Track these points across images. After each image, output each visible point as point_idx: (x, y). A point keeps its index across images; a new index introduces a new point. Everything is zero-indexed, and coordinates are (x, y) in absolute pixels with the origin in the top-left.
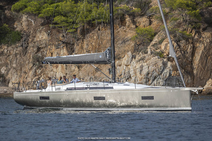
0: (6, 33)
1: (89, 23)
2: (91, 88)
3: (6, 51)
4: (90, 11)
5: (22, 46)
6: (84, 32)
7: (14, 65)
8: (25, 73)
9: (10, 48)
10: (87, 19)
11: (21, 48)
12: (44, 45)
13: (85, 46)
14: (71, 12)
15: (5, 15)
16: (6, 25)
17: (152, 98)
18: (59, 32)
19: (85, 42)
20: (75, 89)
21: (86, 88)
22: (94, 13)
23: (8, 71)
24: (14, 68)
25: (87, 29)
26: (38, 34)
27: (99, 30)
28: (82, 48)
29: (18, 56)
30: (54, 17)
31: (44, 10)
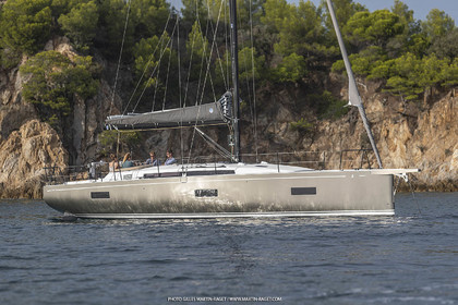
0: (329, 103)
1: (438, 85)
2: (189, 174)
3: (328, 128)
4: (439, 70)
5: (349, 121)
6: (432, 100)
7: (338, 149)
8: (351, 158)
9: (333, 125)
10: (434, 81)
11: (348, 124)
12: (377, 120)
13: (432, 120)
14: (412, 70)
15: (329, 79)
16: (327, 93)
17: (312, 191)
18: (398, 100)
19: (432, 114)
20: (160, 175)
21: (180, 174)
22: (443, 72)
23: (330, 156)
24: (338, 153)
25: (435, 95)
26: (370, 104)
27: (452, 95)
28: (428, 121)
29: (344, 136)
30: (388, 78)
31: (375, 69)
